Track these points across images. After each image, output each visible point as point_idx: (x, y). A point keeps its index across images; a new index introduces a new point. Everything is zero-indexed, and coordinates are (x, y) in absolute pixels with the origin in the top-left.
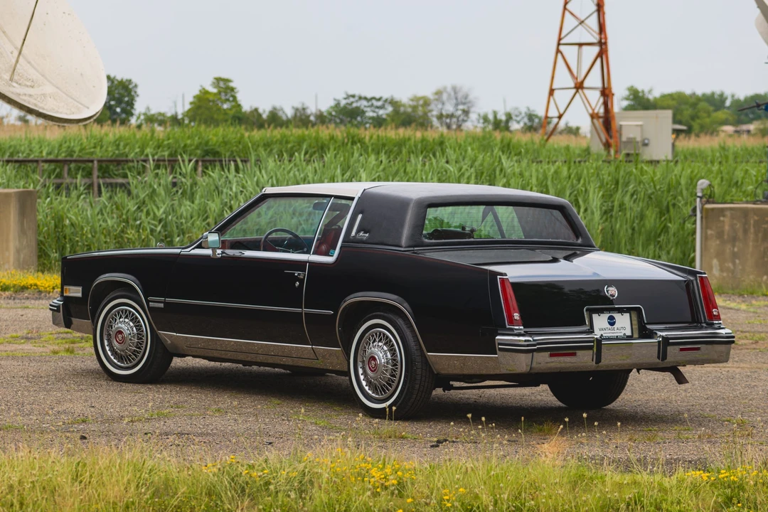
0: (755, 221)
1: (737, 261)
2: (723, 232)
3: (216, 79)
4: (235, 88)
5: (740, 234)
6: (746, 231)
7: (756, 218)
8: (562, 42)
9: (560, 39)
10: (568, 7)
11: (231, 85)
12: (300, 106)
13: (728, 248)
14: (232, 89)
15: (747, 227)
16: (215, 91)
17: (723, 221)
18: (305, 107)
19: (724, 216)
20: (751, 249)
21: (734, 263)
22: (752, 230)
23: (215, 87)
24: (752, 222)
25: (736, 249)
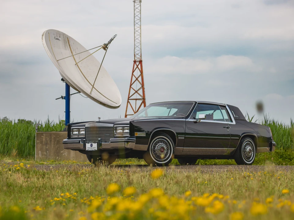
0: (54, 137)
1: (48, 152)
2: (43, 141)
5: (49, 142)
6: (51, 141)
7: (54, 136)
8: (130, 98)
9: (129, 98)
10: (132, 86)
13: (44, 147)
15: (51, 139)
17: (43, 137)
19: (43, 136)
20: (52, 147)
21: (46, 152)
22: (53, 140)
24: (53, 138)
25: (47, 147)
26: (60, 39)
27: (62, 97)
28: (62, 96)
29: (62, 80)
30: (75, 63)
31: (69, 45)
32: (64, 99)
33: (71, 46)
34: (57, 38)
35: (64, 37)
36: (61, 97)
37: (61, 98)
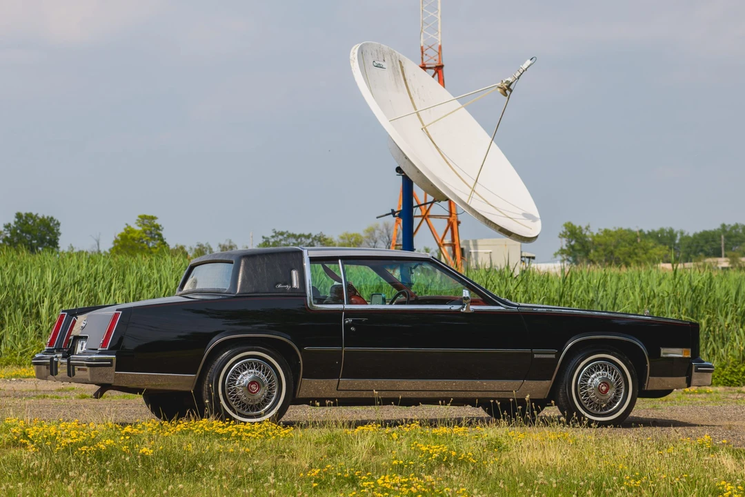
3: (140, 217)
4: (161, 226)
11: (157, 222)
12: (227, 244)
14: (157, 227)
16: (140, 229)
18: (232, 244)
23: (140, 226)
26: (384, 65)
27: (393, 213)
28: (393, 210)
29: (397, 172)
30: (422, 127)
31: (405, 80)
32: (400, 216)
33: (408, 81)
34: (378, 62)
35: (392, 59)
36: (390, 212)
37: (392, 215)
